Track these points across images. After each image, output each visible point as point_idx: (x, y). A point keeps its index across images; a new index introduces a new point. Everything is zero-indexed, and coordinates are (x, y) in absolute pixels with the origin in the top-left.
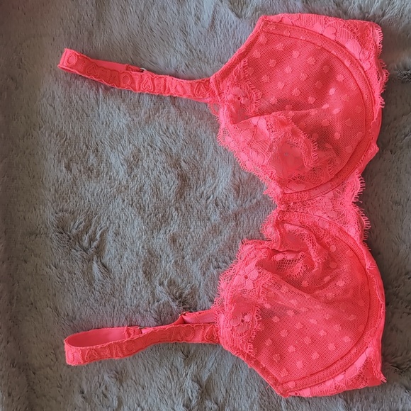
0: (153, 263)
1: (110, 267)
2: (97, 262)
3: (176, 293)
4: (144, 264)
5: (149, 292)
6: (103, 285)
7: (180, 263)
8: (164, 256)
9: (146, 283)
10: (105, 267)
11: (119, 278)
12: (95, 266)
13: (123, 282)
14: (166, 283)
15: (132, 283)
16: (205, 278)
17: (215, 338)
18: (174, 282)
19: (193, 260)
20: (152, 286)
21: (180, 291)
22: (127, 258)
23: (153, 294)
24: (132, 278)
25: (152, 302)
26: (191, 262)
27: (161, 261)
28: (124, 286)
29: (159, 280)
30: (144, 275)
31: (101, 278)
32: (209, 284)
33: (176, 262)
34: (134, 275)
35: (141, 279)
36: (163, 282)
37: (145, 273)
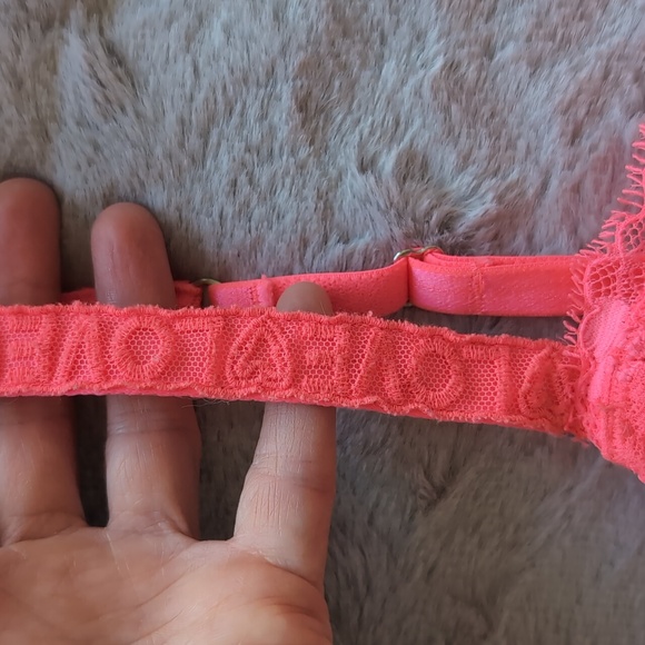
0: (344, 67)
1: (143, 65)
2: (83, 34)
3: (429, 214)
4: (304, 68)
5: (310, 193)
6: (96, 147)
7: (471, 74)
8: (400, 41)
9: (303, 153)
10: (121, 62)
11: (182, 122)
12: (74, 52)
13: (194, 142)
14: (388, 162)
15: (239, 146)
16: (576, 158)
17: (561, 408)
18: (425, 166)
19: (535, 65)
20: (325, 174)
21: (446, 208)
22: (227, 31)
23: (326, 208)
24: (242, 125)
25: (315, 240)
26: (524, 70)
27: (380, 59)
28: (198, 161)
29: (362, 146)
30: (298, 117)
31: (92, 112)
32: (588, 185)
33: (452, 67)
34: (253, 112)
35: (283, 133)
36: (373, 161)
37: (303, 106)
